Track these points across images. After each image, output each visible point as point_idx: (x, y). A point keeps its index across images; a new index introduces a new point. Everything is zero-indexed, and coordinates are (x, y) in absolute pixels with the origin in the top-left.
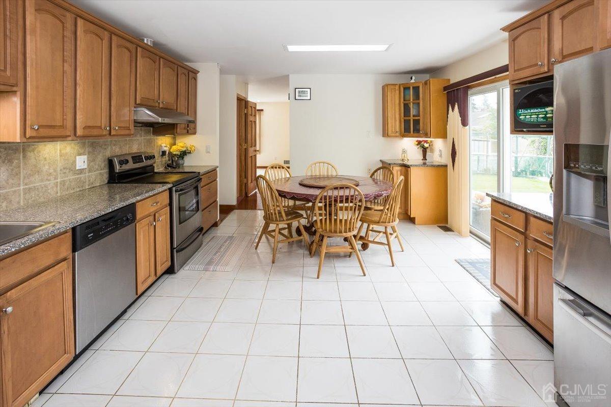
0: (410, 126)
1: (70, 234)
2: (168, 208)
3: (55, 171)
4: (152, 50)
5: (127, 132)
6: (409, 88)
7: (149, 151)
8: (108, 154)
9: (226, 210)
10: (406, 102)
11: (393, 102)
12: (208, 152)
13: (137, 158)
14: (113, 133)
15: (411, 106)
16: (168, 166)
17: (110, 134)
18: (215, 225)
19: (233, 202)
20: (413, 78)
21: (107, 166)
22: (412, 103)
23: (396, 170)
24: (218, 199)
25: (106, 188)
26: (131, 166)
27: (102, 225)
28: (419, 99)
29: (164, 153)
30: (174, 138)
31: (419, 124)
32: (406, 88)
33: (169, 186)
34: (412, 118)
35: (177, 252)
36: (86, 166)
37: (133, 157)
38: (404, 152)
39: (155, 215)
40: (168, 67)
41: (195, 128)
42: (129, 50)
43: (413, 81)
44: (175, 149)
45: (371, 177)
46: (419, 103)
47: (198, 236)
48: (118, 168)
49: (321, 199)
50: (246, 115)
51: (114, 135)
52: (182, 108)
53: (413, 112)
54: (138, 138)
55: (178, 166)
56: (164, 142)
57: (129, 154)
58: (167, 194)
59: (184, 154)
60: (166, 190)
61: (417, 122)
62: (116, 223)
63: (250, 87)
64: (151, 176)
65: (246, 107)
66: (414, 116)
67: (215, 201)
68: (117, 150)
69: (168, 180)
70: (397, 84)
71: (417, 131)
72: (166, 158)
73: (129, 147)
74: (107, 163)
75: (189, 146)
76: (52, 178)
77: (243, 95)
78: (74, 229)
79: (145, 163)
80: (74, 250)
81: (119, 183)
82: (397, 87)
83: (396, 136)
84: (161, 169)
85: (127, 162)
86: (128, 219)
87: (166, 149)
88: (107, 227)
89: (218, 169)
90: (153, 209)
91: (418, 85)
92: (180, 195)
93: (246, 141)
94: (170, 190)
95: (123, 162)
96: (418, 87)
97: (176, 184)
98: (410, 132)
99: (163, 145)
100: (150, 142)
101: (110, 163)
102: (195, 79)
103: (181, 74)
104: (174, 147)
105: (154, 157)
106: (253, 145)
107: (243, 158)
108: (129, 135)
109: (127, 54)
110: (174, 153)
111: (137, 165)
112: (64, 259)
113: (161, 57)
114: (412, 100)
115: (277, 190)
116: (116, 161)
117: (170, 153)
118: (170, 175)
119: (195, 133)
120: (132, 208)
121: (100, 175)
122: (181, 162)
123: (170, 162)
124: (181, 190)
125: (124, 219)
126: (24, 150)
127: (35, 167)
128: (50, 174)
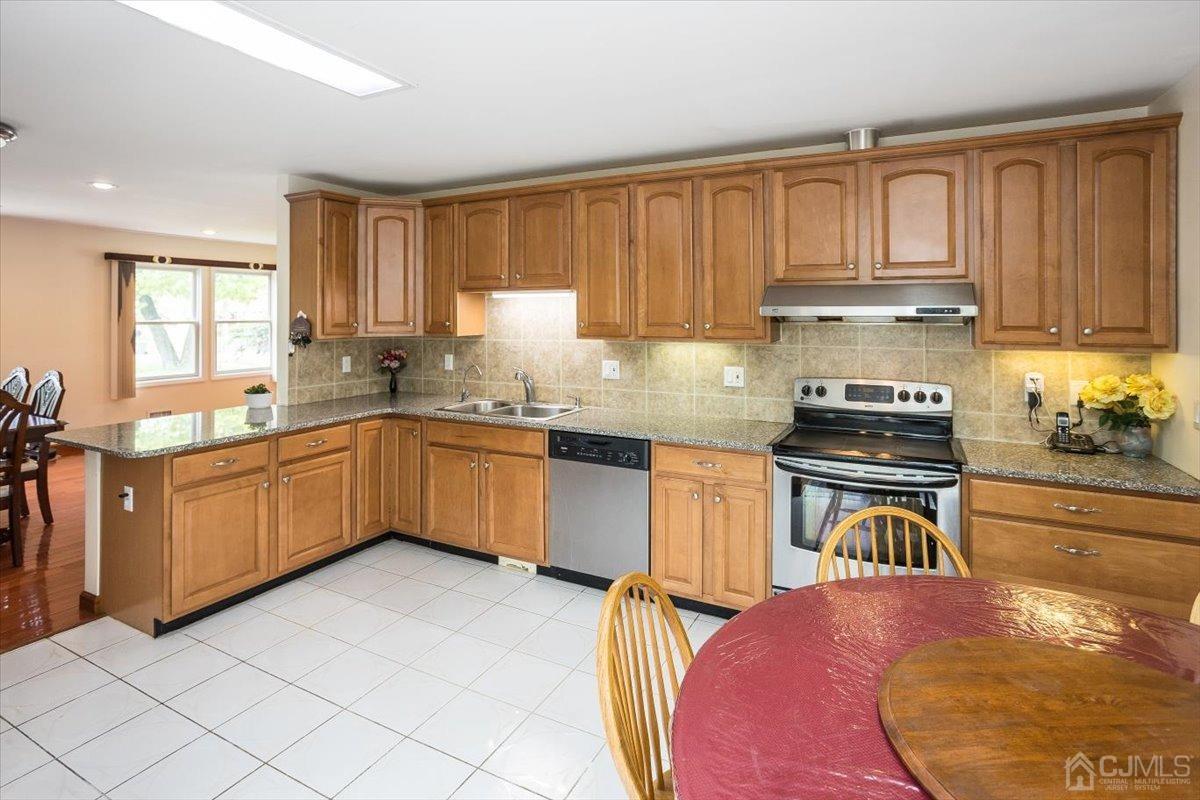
1: (546, 435)
13: (867, 391)
26: (835, 401)
27: (581, 444)
36: (741, 384)
54: (903, 347)
62: (602, 453)
68: (823, 366)
73: (865, 365)
76: (684, 389)
78: (550, 431)
79: (898, 406)
85: (822, 392)
86: (629, 459)
88: (588, 450)
99: (1030, 375)
100: (960, 361)
112: (537, 458)
121: (775, 406)
125: (623, 455)
126: (649, 349)
127: (662, 371)
128: (682, 384)
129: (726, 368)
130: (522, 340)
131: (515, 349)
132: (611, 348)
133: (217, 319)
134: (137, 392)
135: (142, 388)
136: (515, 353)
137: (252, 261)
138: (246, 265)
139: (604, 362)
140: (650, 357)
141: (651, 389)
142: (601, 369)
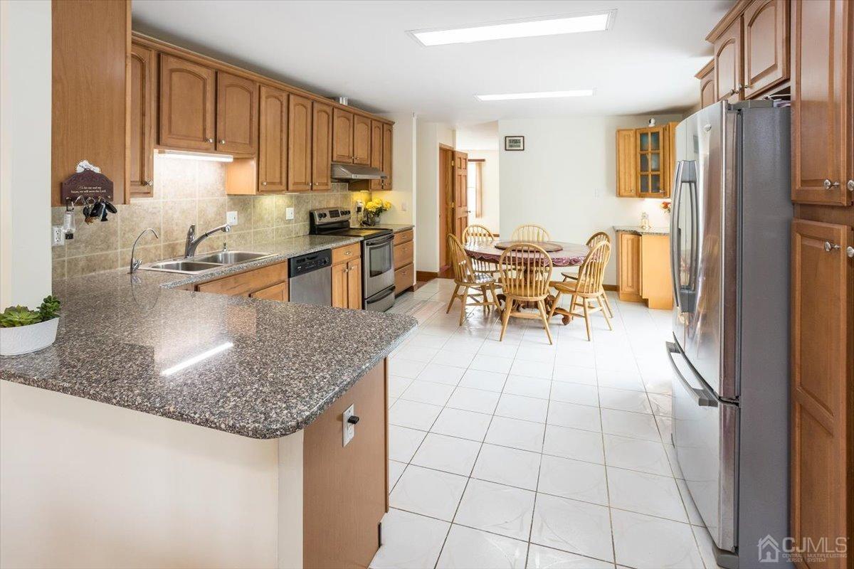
0: (647, 183)
1: (287, 263)
2: (360, 260)
3: (272, 218)
4: (347, 109)
5: (324, 187)
6: (647, 134)
7: (346, 207)
8: (310, 207)
9: (425, 277)
10: (644, 152)
11: (627, 151)
12: (405, 210)
13: (334, 213)
14: (314, 188)
15: (649, 157)
16: (364, 223)
17: (312, 189)
18: (411, 289)
19: (436, 269)
20: (653, 121)
21: (308, 220)
22: (650, 154)
23: (627, 238)
24: (415, 262)
25: (308, 237)
26: (328, 219)
27: (307, 261)
28: (659, 149)
29: (359, 209)
30: (371, 194)
31: (659, 181)
32: (643, 135)
33: (361, 239)
34: (650, 173)
35: (368, 303)
36: (293, 218)
37: (330, 212)
38: (644, 216)
39: (347, 263)
40: (362, 122)
41: (390, 184)
42: (327, 113)
43: (652, 125)
44: (372, 206)
45: (587, 244)
46: (659, 154)
47: (389, 294)
48: (318, 221)
49: (504, 260)
50: (453, 168)
51: (315, 190)
52: (376, 164)
53: (652, 164)
54: (335, 192)
55: (374, 223)
56: (359, 198)
57: (327, 208)
58: (358, 246)
59: (380, 211)
60: (357, 242)
61: (656, 178)
62: (316, 262)
64: (347, 231)
65: (453, 158)
66: (652, 171)
67: (411, 263)
68: (317, 204)
69: (362, 235)
70: (632, 130)
71: (656, 190)
72: (362, 214)
73: (327, 202)
74: (308, 215)
75: (384, 202)
76: (270, 225)
77: (448, 144)
78: (289, 260)
79: (341, 218)
80: (289, 276)
81: (319, 234)
82: (632, 134)
83: (631, 197)
84: (357, 226)
85: (325, 215)
86: (325, 262)
87: (362, 205)
88: (311, 264)
89: (414, 229)
90: (345, 258)
91: (657, 131)
92: (371, 249)
93: (453, 199)
94: (362, 242)
95: (322, 215)
96: (658, 133)
97: (367, 238)
98: (647, 191)
99: (359, 201)
100: (346, 197)
101: (311, 215)
102: (391, 131)
103: (375, 127)
104: (370, 204)
105: (349, 212)
106: (464, 204)
107: (450, 220)
108: (327, 190)
109: (325, 116)
110: (370, 210)
111: (334, 220)
112: (283, 282)
113: (354, 114)
114: (650, 150)
115: (465, 250)
116: (316, 214)
117: (365, 210)
118: (363, 231)
119: (390, 189)
120: (328, 252)
121: (303, 227)
122: (377, 219)
123: (366, 219)
124: (372, 244)
125: (323, 260)
126: (254, 201)
127: (260, 215)
128: (269, 222)
129: (287, 209)
130: (162, 200)
131: (154, 210)
132: (232, 202)
136: (154, 213)
139: (228, 213)
140: (254, 207)
141: (255, 228)
142: (226, 219)
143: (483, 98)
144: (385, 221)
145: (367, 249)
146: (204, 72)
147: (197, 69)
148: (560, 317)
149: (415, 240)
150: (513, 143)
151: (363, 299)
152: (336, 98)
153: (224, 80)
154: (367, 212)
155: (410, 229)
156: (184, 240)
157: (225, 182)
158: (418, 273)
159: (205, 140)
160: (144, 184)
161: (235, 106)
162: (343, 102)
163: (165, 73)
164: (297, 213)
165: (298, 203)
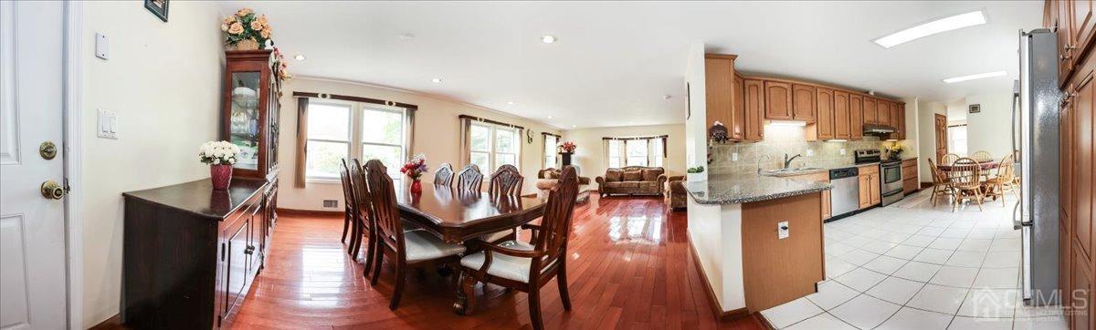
1: (828, 173)
2: (878, 174)
3: (829, 153)
5: (858, 137)
7: (878, 149)
8: (855, 149)
9: (926, 185)
12: (913, 150)
13: (871, 152)
14: (852, 137)
16: (888, 156)
17: (850, 138)
18: (916, 191)
19: (931, 180)
21: (854, 155)
24: (919, 177)
25: (849, 161)
26: (865, 155)
27: (843, 172)
29: (887, 150)
30: (893, 142)
33: (879, 163)
35: (884, 197)
36: (844, 154)
37: (869, 151)
39: (869, 175)
40: (883, 103)
41: (905, 136)
42: (859, 99)
44: (895, 148)
47: (899, 193)
48: (860, 156)
51: (859, 141)
52: (893, 125)
54: (871, 141)
56: (886, 144)
57: (866, 150)
58: (877, 167)
59: (900, 151)
60: (877, 165)
62: (848, 173)
63: (949, 109)
64: (874, 160)
67: (916, 177)
68: (860, 147)
72: (888, 152)
73: (867, 146)
74: (854, 153)
75: (901, 146)
78: (830, 171)
79: (875, 154)
84: (883, 158)
85: (865, 153)
86: (854, 174)
87: (889, 148)
88: (845, 173)
89: (918, 159)
90: (867, 173)
92: (886, 169)
94: (879, 165)
95: (863, 153)
97: (883, 162)
99: (886, 146)
100: (877, 144)
101: (856, 153)
102: (903, 107)
103: (892, 106)
104: (893, 147)
105: (880, 152)
108: (861, 138)
109: (858, 101)
111: (870, 155)
113: (878, 99)
116: (859, 152)
117: (891, 150)
119: (905, 139)
120: (860, 169)
121: (850, 157)
122: (897, 155)
124: (887, 166)
125: (853, 172)
126: (818, 144)
127: (825, 152)
128: (830, 156)
129: (840, 148)
130: (770, 144)
131: (766, 148)
132: (809, 145)
133: (364, 140)
134: (307, 185)
135: (310, 183)
137: (387, 100)
138: (382, 102)
139: (805, 149)
140: (822, 148)
141: (822, 158)
142: (806, 153)
143: (948, 81)
144: (903, 156)
145: (882, 169)
146: (785, 86)
147: (782, 85)
148: (992, 197)
149: (919, 165)
150: (974, 109)
151: (881, 195)
152: (867, 92)
153: (796, 88)
154: (892, 152)
155: (916, 159)
156: (783, 162)
157: (805, 136)
158: (922, 183)
159: (788, 115)
160: (760, 136)
161: (803, 99)
162: (872, 93)
163: (767, 88)
164: (847, 151)
165: (848, 146)
